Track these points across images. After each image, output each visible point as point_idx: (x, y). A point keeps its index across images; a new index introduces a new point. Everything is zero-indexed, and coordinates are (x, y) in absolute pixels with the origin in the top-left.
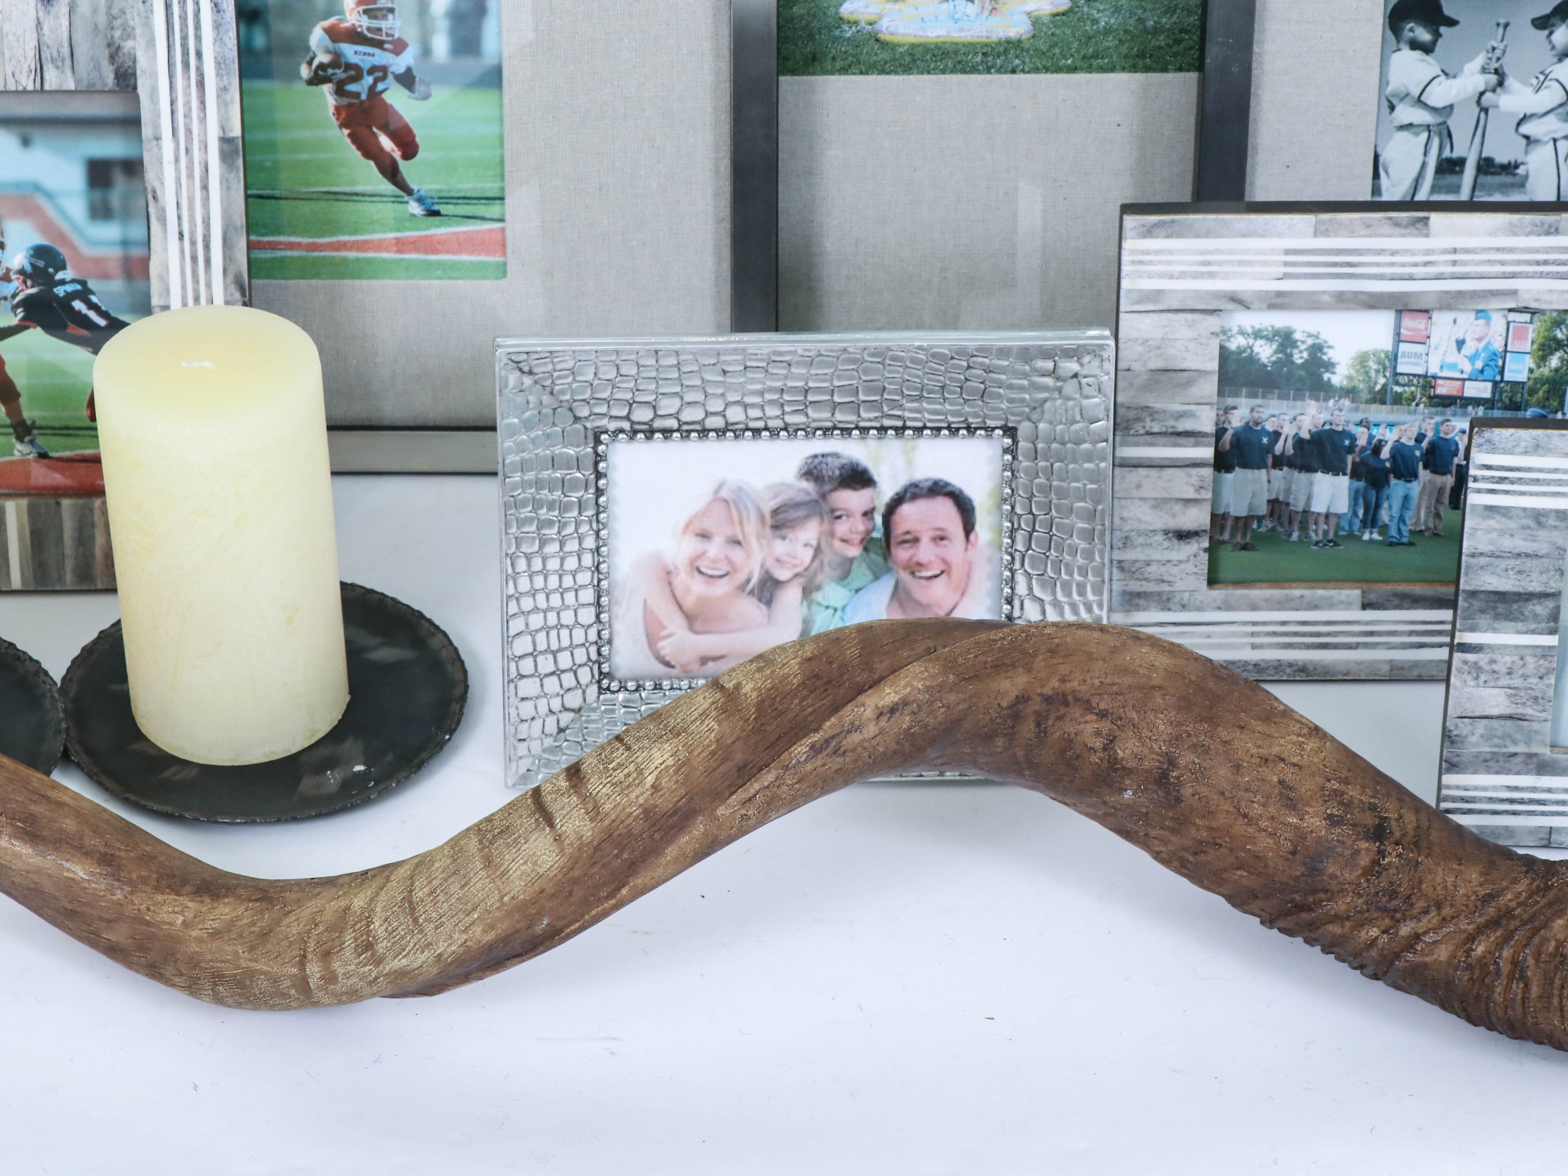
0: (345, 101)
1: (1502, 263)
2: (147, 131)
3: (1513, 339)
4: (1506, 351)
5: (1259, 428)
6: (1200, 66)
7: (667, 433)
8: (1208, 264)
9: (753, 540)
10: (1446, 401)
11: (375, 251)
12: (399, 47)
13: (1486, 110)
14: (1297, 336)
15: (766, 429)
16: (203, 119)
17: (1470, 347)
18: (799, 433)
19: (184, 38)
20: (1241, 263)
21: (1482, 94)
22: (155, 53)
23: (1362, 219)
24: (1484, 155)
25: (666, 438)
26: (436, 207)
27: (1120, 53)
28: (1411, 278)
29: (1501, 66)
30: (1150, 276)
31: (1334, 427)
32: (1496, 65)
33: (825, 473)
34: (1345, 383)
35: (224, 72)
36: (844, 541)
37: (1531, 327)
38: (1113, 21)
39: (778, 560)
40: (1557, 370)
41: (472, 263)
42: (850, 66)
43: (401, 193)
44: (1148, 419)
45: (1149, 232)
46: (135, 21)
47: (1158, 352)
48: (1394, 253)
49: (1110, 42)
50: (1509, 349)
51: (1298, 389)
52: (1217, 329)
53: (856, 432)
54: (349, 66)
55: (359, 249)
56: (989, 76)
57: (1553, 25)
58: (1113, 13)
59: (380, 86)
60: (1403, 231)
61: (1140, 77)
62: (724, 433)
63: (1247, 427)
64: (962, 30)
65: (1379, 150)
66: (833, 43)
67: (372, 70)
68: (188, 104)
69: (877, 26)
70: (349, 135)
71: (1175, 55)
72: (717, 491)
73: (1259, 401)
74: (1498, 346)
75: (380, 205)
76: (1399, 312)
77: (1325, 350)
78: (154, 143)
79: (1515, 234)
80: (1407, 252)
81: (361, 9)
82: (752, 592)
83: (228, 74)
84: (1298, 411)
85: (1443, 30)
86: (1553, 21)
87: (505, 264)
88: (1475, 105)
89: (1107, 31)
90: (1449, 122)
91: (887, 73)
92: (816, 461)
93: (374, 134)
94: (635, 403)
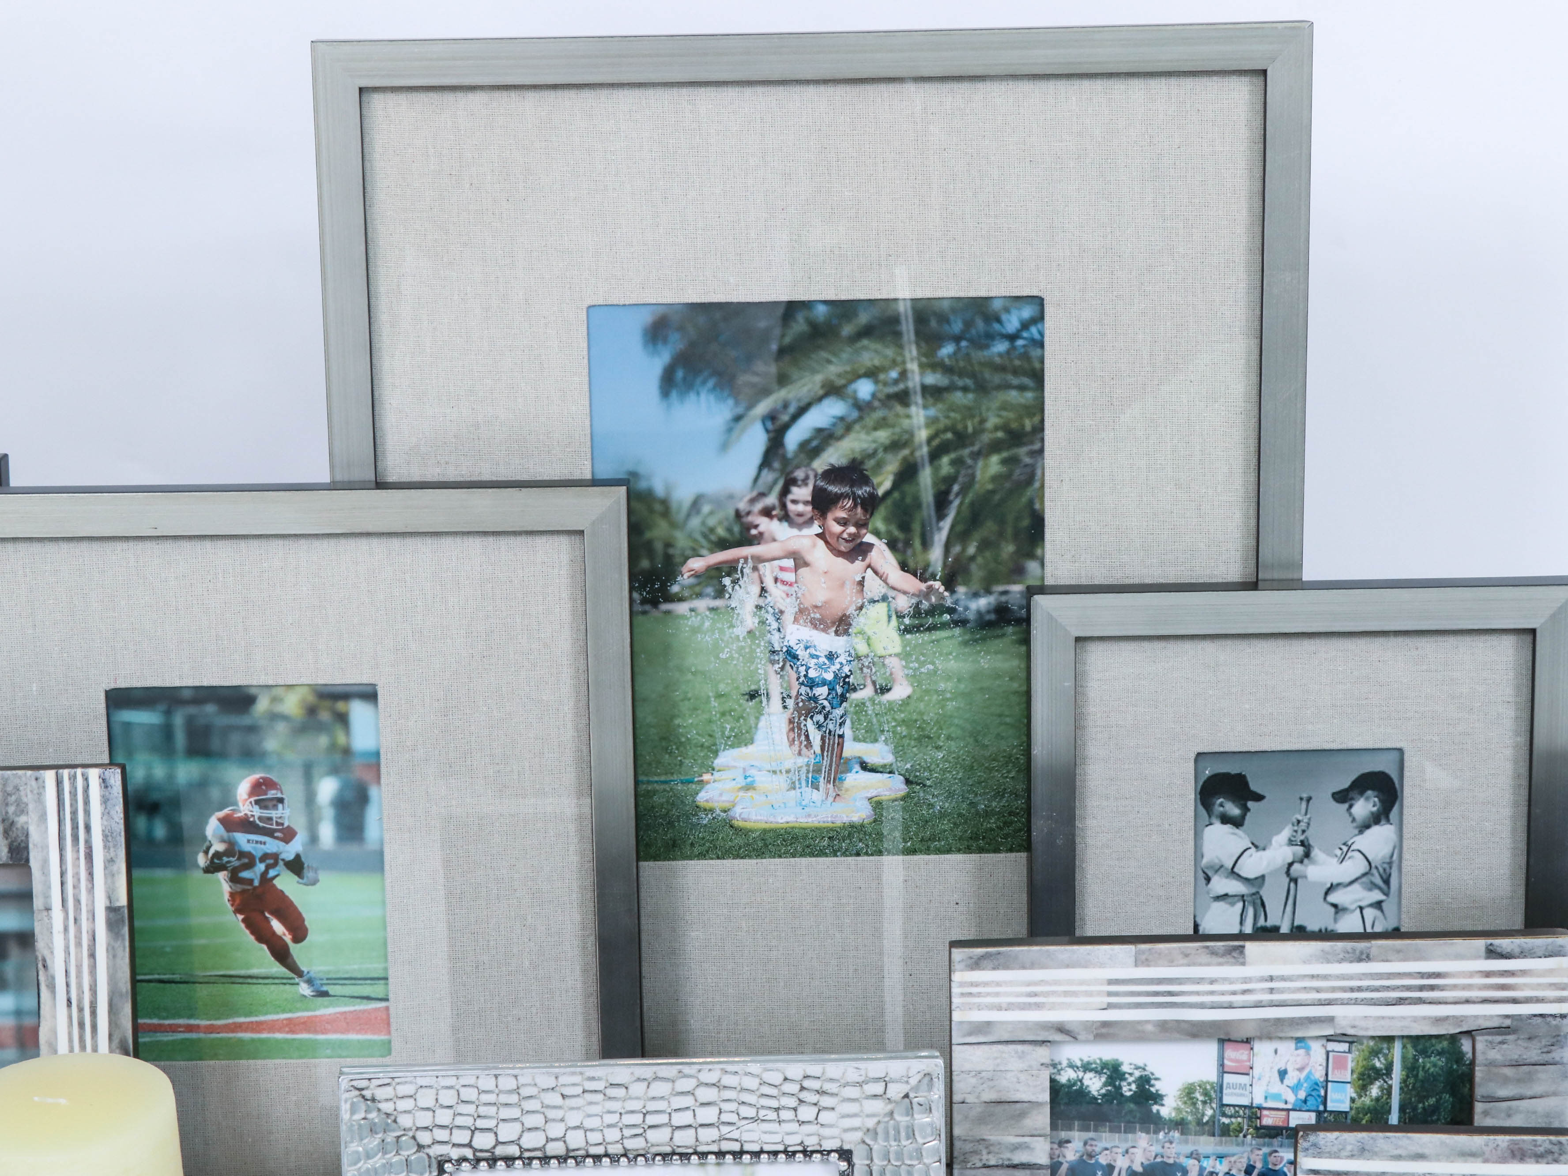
0: (239, 887)
1: (1318, 990)
2: (38, 903)
3: (1334, 1069)
4: (1327, 1081)
5: (1093, 1161)
6: (1027, 846)
7: (509, 1160)
8: (1036, 995)
10: (1273, 1132)
11: (269, 1032)
12: (288, 835)
13: (1295, 881)
14: (1125, 1068)
15: (607, 1155)
16: (91, 890)
17: (1292, 1078)
18: (639, 1159)
19: (74, 813)
20: (1066, 994)
21: (1290, 865)
22: (47, 828)
23: (1180, 948)
24: (1296, 924)
25: (508, 1166)
26: (325, 988)
27: (955, 836)
28: (1231, 1006)
29: (1307, 838)
30: (979, 1007)
31: (1165, 1160)
32: (1302, 838)
34: (1173, 1115)
35: (111, 844)
37: (1349, 1055)
38: (947, 805)
40: (1377, 1099)
41: (358, 1041)
42: (707, 852)
43: (292, 975)
44: (984, 1152)
45: (976, 964)
46: (28, 798)
47: (991, 1084)
48: (1212, 982)
49: (946, 825)
50: (1330, 1079)
51: (1129, 1122)
52: (1047, 1061)
53: (694, 1158)
54: (242, 854)
55: (253, 1031)
56: (835, 859)
57: (1352, 799)
58: (947, 798)
59: (272, 873)
60: (1221, 960)
61: (974, 857)
62: (565, 1160)
63: (1081, 1161)
64: (809, 816)
65: (1198, 920)
66: (691, 830)
67: (264, 857)
68: (77, 876)
69: (731, 813)
70: (243, 921)
71: (1006, 837)
73: (1091, 1134)
74: (1319, 1075)
75: (273, 987)
76: (1222, 1041)
77: (1153, 1082)
78: (45, 913)
79: (1328, 961)
80: (1225, 980)
81: (252, 799)
83: (115, 846)
84: (1130, 1144)
85: (1250, 804)
86: (1351, 794)
87: (390, 1042)
88: (1285, 876)
89: (943, 815)
90: (1262, 893)
91: (742, 858)
93: (267, 918)
94: (476, 1129)
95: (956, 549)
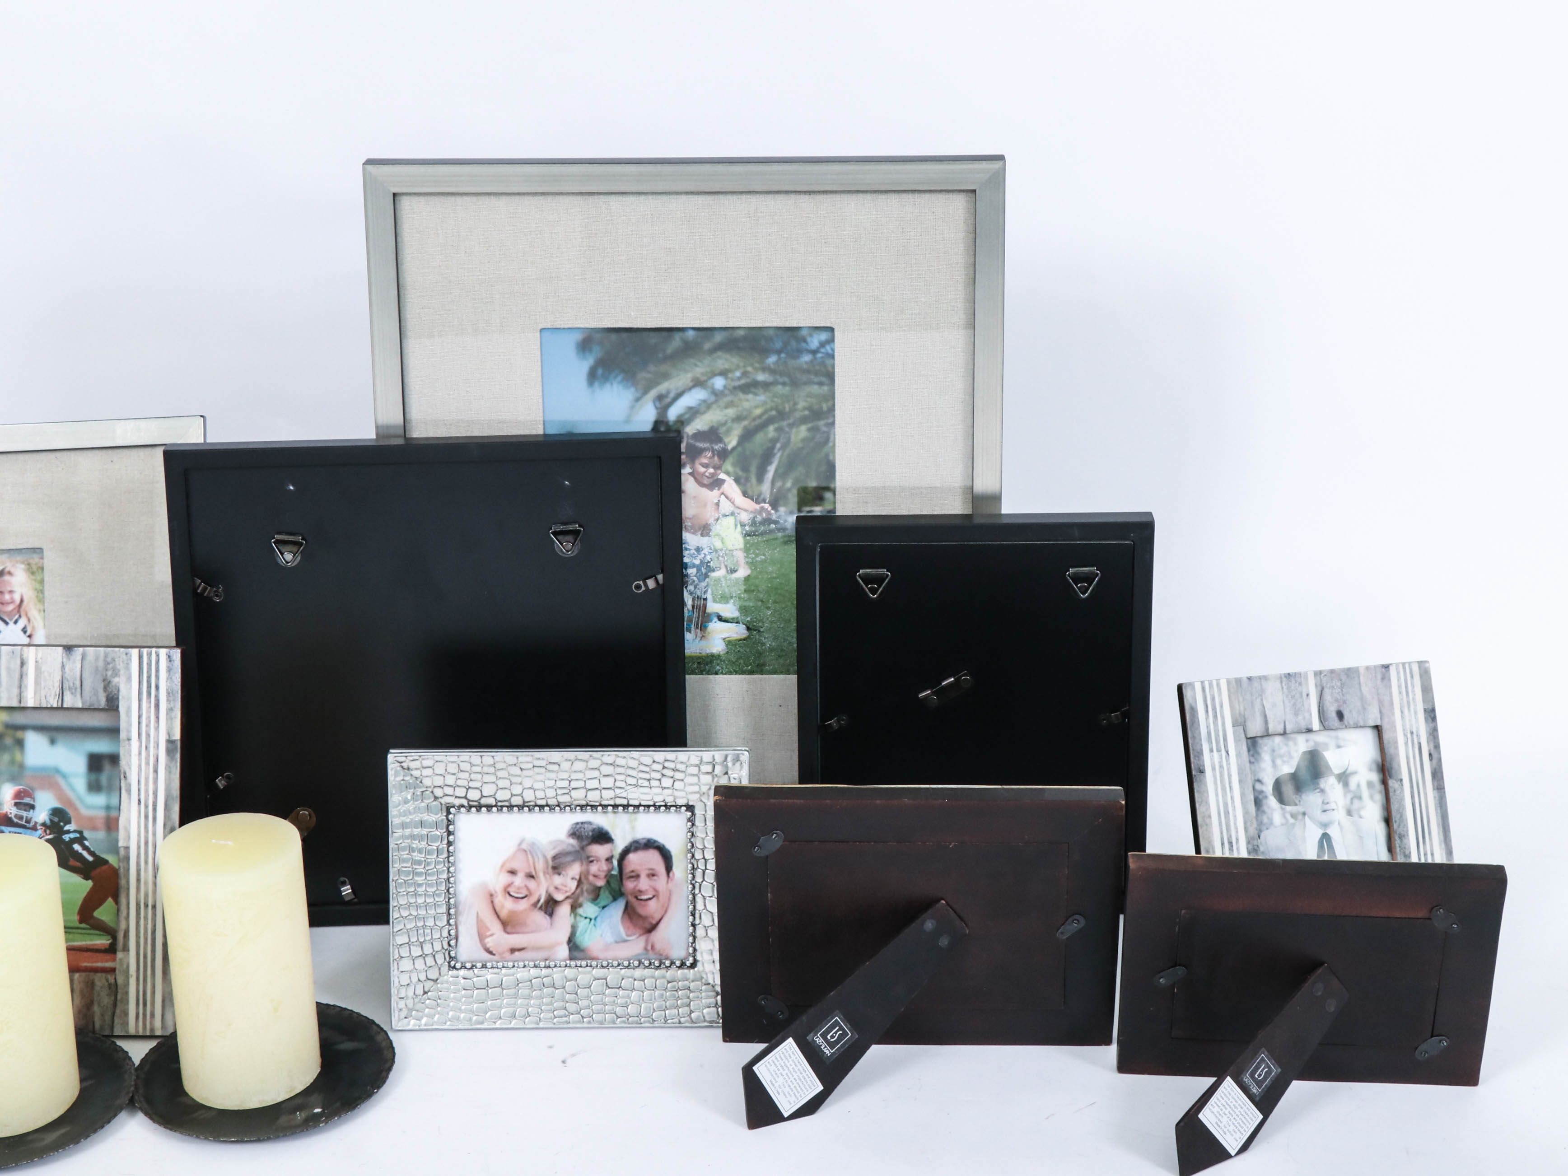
7: (489, 807)
9: (541, 875)
15: (547, 805)
18: (567, 809)
25: (488, 811)
33: (583, 834)
35: (172, 698)
36: (595, 876)
39: (556, 888)
53: (600, 808)
62: (523, 808)
72: (520, 844)
82: (541, 908)
83: (174, 700)
92: (578, 826)
94: (469, 788)
95: (779, 484)
